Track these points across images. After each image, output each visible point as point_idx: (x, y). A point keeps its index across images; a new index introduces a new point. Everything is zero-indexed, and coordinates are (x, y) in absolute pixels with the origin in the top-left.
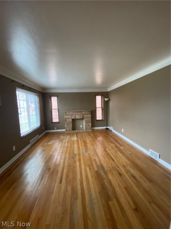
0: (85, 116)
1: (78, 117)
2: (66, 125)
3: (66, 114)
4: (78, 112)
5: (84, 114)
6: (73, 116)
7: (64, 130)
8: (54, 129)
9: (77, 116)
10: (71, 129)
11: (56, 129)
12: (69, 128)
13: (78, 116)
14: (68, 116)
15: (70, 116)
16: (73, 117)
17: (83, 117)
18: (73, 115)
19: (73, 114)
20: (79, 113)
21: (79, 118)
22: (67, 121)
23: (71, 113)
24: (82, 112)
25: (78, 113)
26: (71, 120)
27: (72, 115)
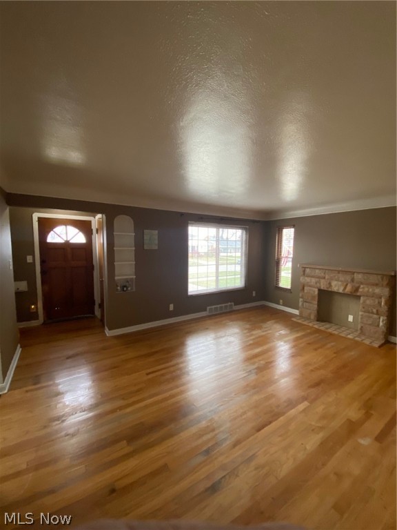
0: (363, 289)
1: (337, 286)
2: (301, 300)
3: (304, 271)
4: (339, 272)
5: (362, 283)
6: (322, 281)
7: (296, 312)
8: (278, 304)
9: (334, 283)
10: (312, 317)
11: (283, 305)
12: (309, 311)
13: (340, 283)
14: (308, 279)
15: (314, 280)
16: (322, 284)
17: (357, 289)
18: (324, 278)
19: (323, 274)
20: (342, 277)
21: (341, 291)
22: (306, 291)
23: (317, 271)
24: (353, 273)
25: (340, 275)
26: (316, 293)
27: (319, 277)
